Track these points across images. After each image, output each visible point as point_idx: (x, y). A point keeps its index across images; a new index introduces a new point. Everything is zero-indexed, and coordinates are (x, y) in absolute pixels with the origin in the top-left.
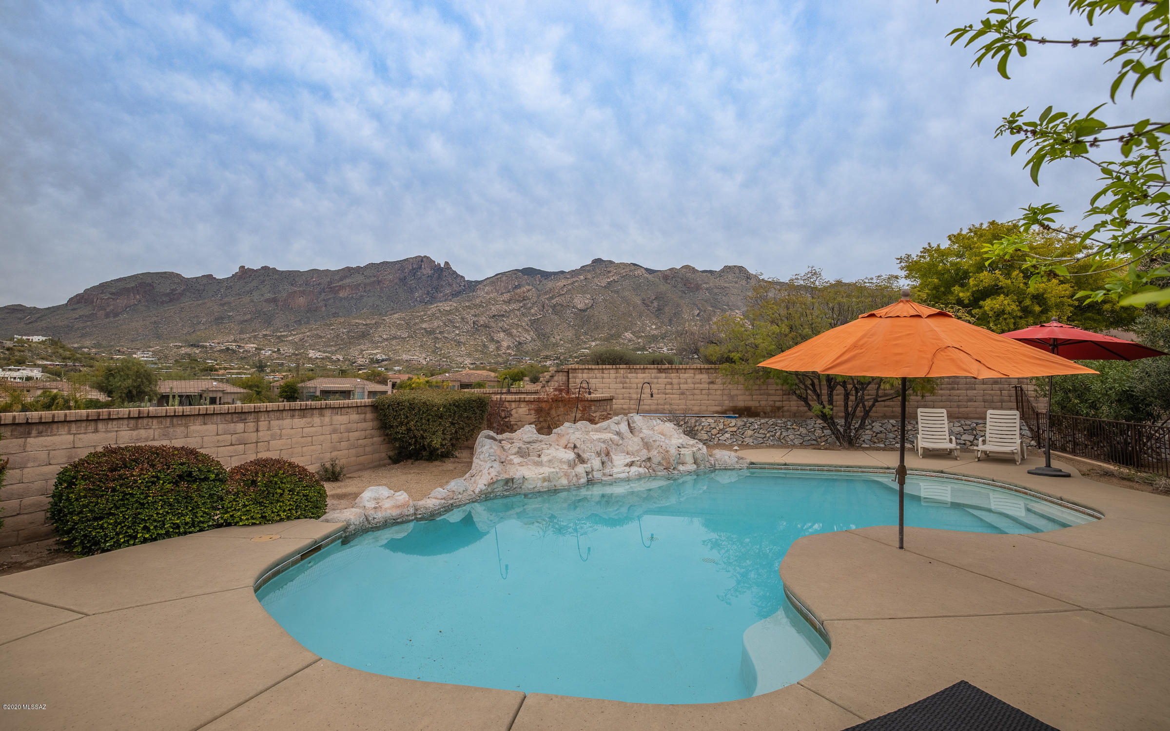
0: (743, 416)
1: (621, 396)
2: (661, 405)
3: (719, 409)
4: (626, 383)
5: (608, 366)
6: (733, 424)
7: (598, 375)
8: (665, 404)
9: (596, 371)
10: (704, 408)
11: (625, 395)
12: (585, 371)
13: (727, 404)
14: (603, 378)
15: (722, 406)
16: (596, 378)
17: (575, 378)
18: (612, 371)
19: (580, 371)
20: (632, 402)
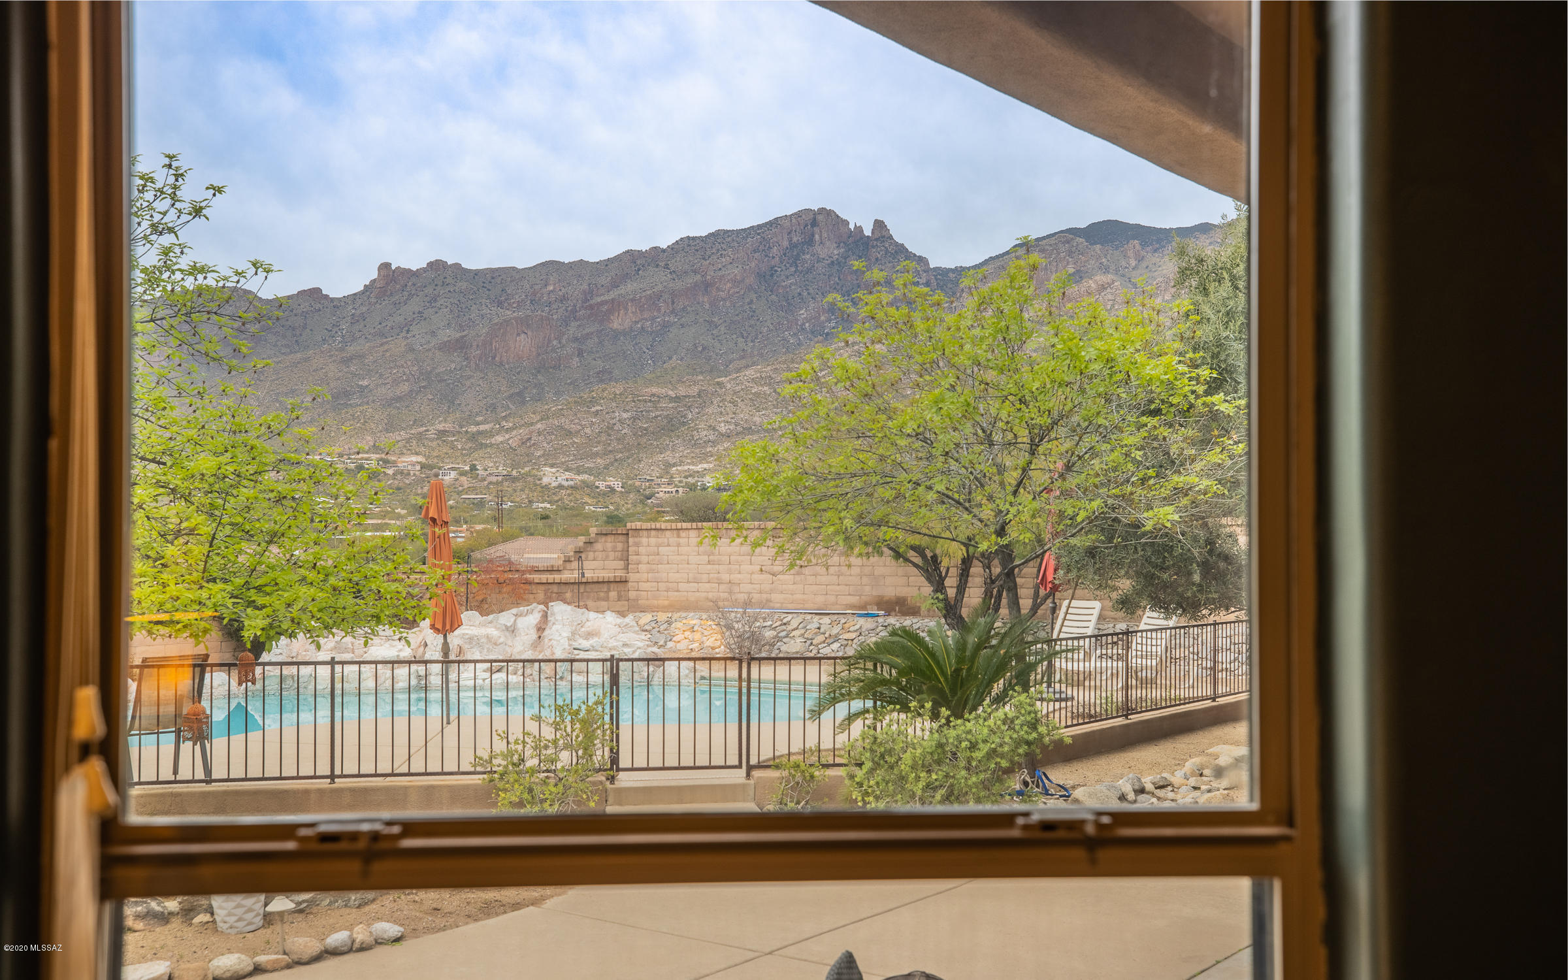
0: (893, 613)
1: (705, 577)
2: (766, 593)
3: (854, 600)
4: (713, 554)
5: (685, 525)
6: (857, 627)
7: (671, 540)
8: (771, 591)
9: (668, 533)
10: (832, 599)
11: (712, 575)
12: (653, 533)
13: (869, 592)
14: (679, 545)
15: (860, 596)
16: (669, 545)
17: (637, 545)
18: (693, 534)
19: (645, 533)
20: (723, 587)
